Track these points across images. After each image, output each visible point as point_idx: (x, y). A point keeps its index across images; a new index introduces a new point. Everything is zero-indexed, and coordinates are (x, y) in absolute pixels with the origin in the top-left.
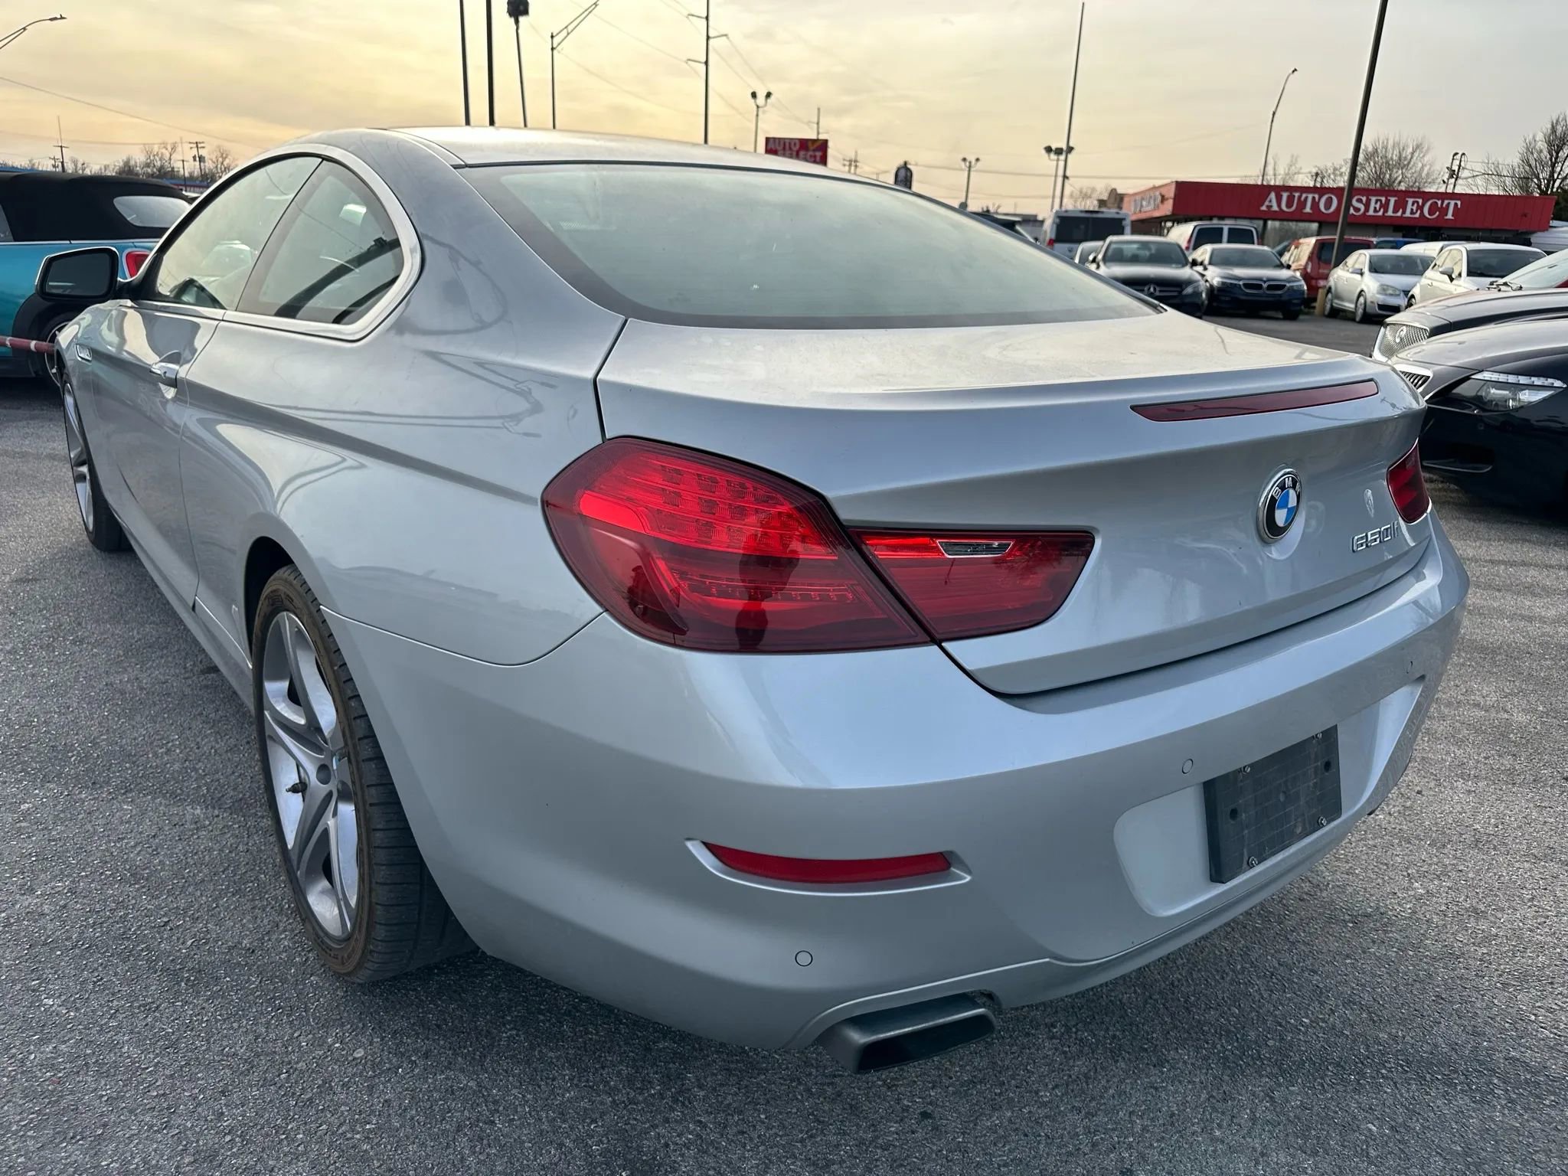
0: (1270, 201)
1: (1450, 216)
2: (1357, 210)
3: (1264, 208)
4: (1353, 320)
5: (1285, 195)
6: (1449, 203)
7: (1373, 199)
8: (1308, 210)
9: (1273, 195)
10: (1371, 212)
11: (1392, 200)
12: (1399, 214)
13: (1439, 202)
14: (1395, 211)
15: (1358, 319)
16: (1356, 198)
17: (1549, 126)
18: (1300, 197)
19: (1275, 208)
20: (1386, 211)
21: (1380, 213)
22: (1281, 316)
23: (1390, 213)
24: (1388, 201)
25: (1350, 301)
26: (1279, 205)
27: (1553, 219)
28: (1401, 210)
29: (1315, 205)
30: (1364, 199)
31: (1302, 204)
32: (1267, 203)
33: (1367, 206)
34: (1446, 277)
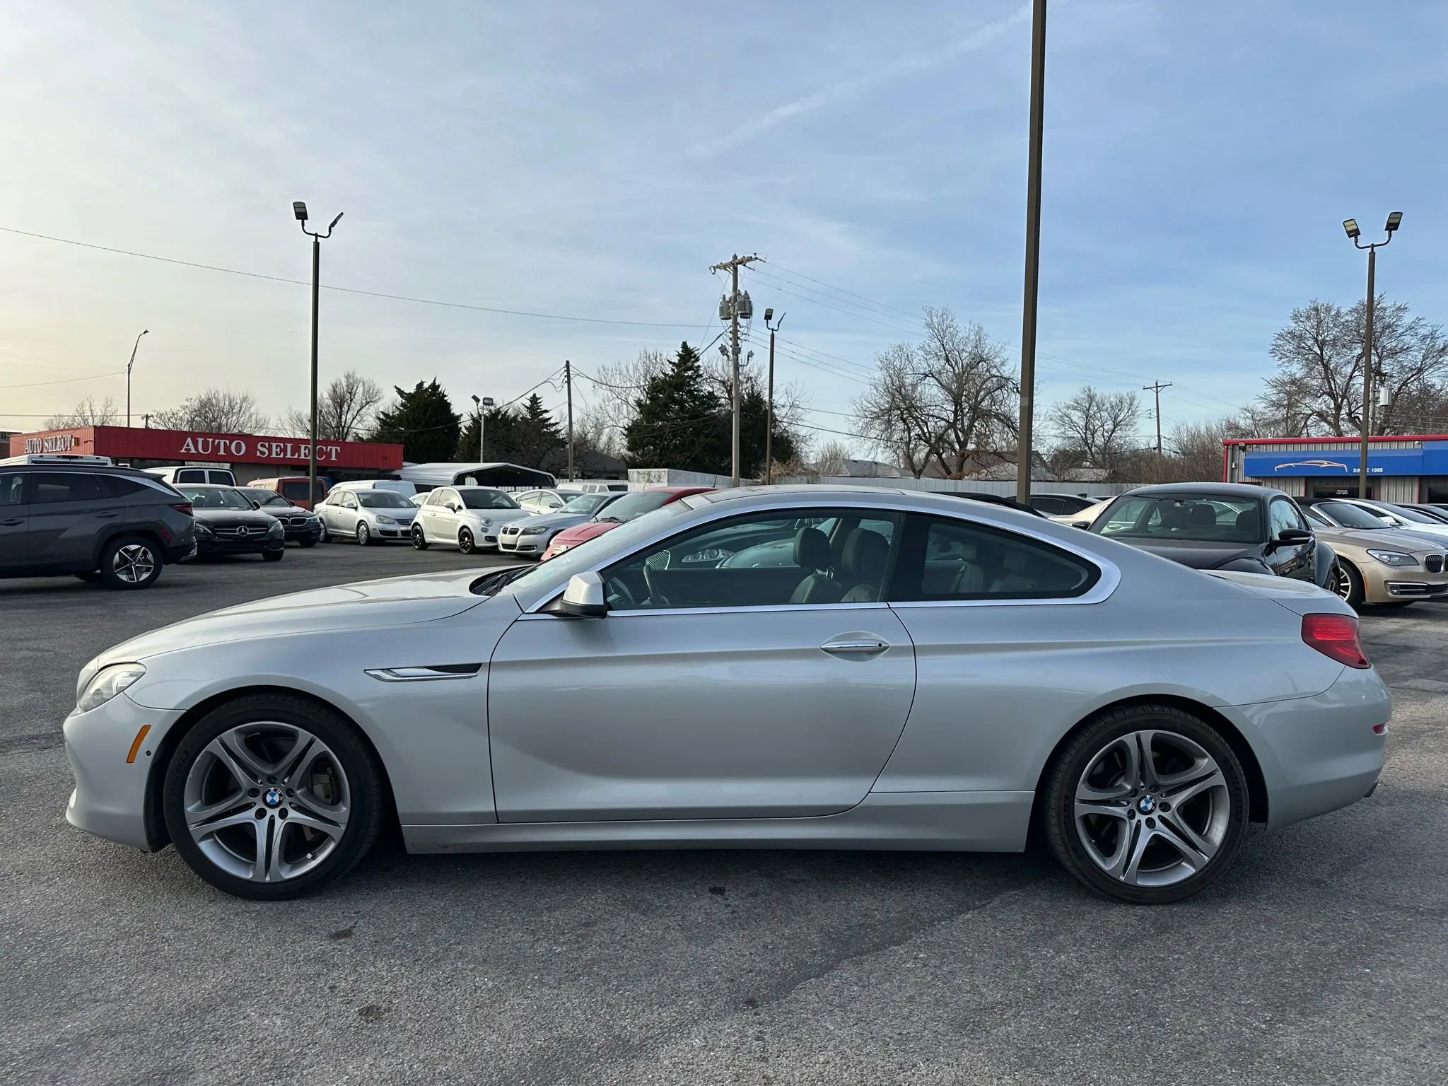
0: (188, 445)
1: (334, 458)
2: (262, 453)
3: (183, 451)
4: (359, 543)
5: (200, 440)
6: (331, 449)
7: (274, 445)
8: (222, 453)
9: (189, 440)
10: (274, 455)
11: (289, 446)
12: (296, 456)
13: (324, 448)
14: (293, 454)
15: (363, 543)
16: (260, 443)
17: (331, 388)
18: (213, 442)
19: (193, 451)
20: (285, 454)
21: (282, 456)
22: (299, 544)
23: (289, 456)
24: (285, 447)
25: (352, 530)
26: (196, 448)
27: (404, 461)
28: (297, 454)
29: (227, 448)
30: (267, 444)
31: (216, 448)
32: (185, 447)
33: (270, 449)
34: (450, 509)
